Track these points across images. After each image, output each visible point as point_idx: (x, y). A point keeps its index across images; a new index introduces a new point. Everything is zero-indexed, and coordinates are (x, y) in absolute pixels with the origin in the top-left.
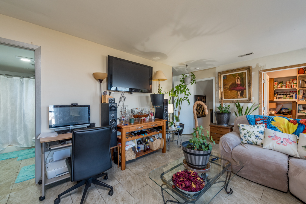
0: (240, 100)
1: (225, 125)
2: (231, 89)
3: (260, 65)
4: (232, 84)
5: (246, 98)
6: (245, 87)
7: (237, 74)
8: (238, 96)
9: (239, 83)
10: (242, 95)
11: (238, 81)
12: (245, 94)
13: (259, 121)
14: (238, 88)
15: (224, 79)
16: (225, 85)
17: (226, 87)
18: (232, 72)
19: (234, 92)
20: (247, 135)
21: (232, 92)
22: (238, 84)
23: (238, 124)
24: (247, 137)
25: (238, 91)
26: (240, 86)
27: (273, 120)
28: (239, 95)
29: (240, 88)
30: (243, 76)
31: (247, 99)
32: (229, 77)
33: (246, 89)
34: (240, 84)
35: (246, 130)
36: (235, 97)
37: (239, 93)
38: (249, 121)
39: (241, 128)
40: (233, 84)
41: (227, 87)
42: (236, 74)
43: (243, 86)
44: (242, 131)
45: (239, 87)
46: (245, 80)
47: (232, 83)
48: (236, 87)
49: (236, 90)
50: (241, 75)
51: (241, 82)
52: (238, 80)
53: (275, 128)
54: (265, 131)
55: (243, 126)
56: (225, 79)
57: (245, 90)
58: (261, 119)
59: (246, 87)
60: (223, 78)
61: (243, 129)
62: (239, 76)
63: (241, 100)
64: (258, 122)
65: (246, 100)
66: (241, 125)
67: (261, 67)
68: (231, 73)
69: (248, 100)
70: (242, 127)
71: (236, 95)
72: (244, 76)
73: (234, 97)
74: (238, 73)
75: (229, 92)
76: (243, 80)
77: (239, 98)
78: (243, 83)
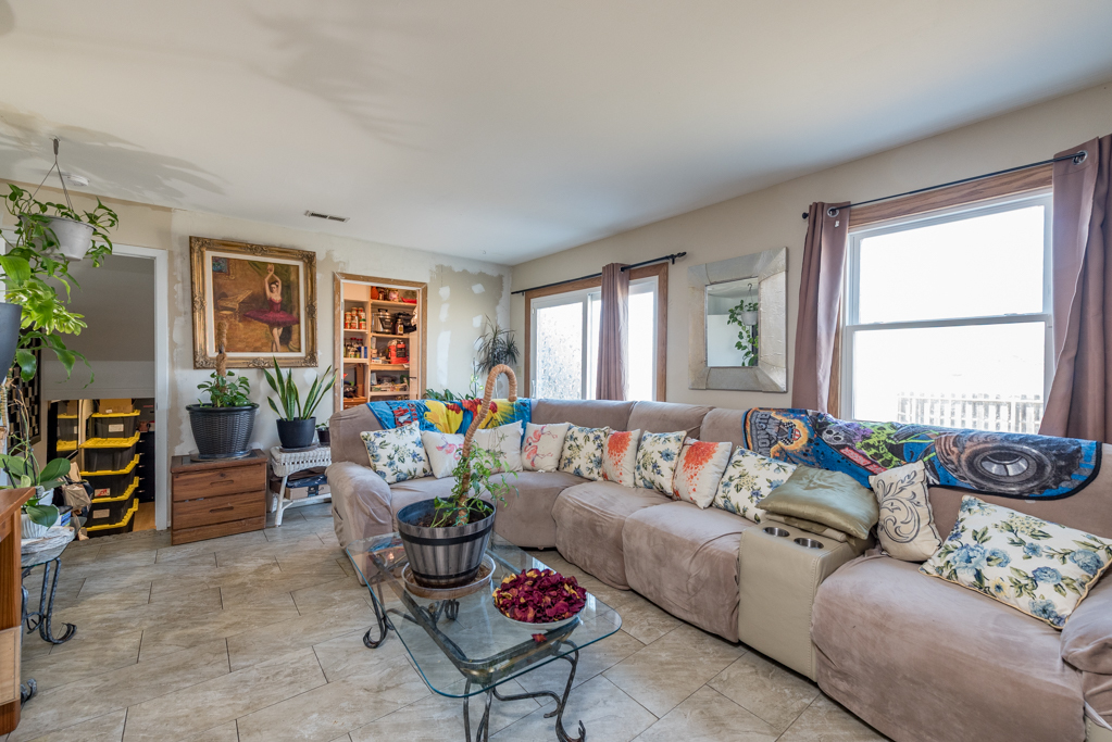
0: (280, 359)
1: (240, 456)
2: (245, 316)
3: (337, 256)
4: (249, 297)
5: (299, 350)
6: (295, 314)
7: (270, 266)
8: (273, 342)
9: (276, 296)
10: (286, 339)
11: (271, 291)
12: (295, 336)
13: (402, 415)
14: (271, 316)
15: (217, 272)
16: (219, 296)
17: (223, 303)
18: (254, 254)
19: (259, 329)
20: (396, 459)
21: (252, 326)
22: (271, 302)
23: (364, 434)
24: (398, 463)
25: (273, 325)
26: (282, 309)
27: (426, 409)
28: (277, 340)
29: (280, 316)
30: (289, 277)
31: (302, 354)
32: (238, 267)
33: (298, 322)
34: (281, 302)
35: (391, 446)
36: (263, 345)
37: (277, 332)
38: (379, 420)
39: (377, 444)
40: (253, 298)
41: (230, 306)
42: (266, 264)
43: (291, 313)
44: (380, 451)
45: (278, 312)
46: (296, 292)
47: (253, 294)
48: (265, 312)
49: (265, 322)
50: (282, 271)
51: (282, 294)
52: (273, 286)
53: (432, 426)
54: (424, 438)
55: (379, 435)
56: (220, 271)
57: (296, 326)
58: (405, 411)
59: (299, 314)
60: (213, 265)
61: (383, 445)
62: (275, 273)
63: (286, 359)
64: (402, 419)
65: (301, 358)
66: (372, 433)
67: (338, 263)
68: (249, 254)
69: (305, 359)
70: (378, 441)
71: (264, 341)
72: (293, 277)
73: (258, 344)
74: (274, 264)
75: (241, 324)
76: (289, 288)
77: (277, 351)
78: (290, 300)
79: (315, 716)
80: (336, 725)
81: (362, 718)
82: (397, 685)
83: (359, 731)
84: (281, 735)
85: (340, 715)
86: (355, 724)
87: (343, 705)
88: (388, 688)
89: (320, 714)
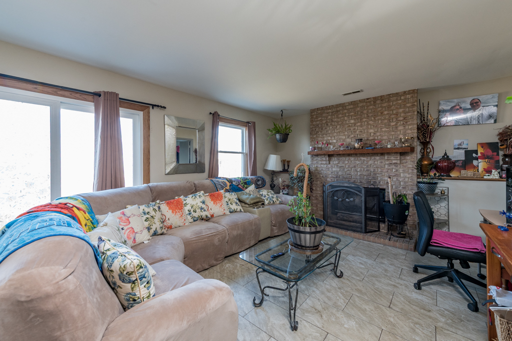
79: (346, 326)
80: (343, 316)
81: (334, 311)
82: (312, 307)
83: (340, 308)
84: (361, 331)
85: (338, 317)
86: (338, 311)
87: (334, 320)
88: (316, 310)
89: (344, 325)
